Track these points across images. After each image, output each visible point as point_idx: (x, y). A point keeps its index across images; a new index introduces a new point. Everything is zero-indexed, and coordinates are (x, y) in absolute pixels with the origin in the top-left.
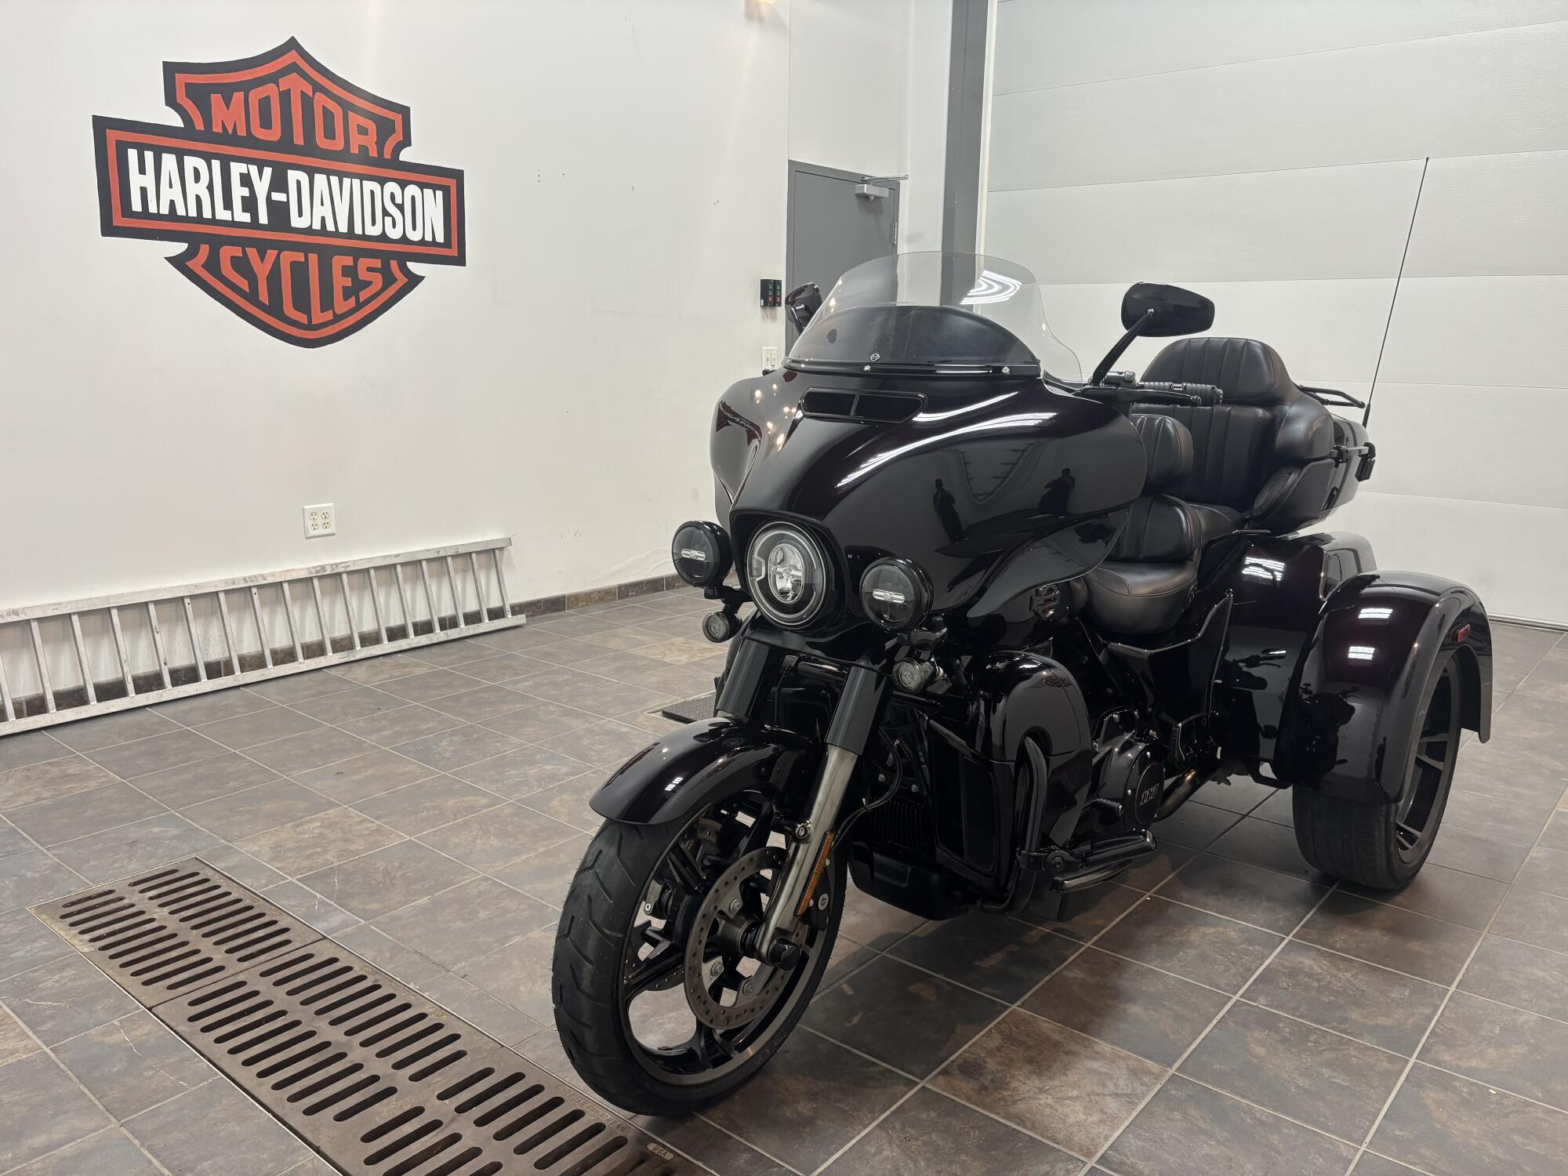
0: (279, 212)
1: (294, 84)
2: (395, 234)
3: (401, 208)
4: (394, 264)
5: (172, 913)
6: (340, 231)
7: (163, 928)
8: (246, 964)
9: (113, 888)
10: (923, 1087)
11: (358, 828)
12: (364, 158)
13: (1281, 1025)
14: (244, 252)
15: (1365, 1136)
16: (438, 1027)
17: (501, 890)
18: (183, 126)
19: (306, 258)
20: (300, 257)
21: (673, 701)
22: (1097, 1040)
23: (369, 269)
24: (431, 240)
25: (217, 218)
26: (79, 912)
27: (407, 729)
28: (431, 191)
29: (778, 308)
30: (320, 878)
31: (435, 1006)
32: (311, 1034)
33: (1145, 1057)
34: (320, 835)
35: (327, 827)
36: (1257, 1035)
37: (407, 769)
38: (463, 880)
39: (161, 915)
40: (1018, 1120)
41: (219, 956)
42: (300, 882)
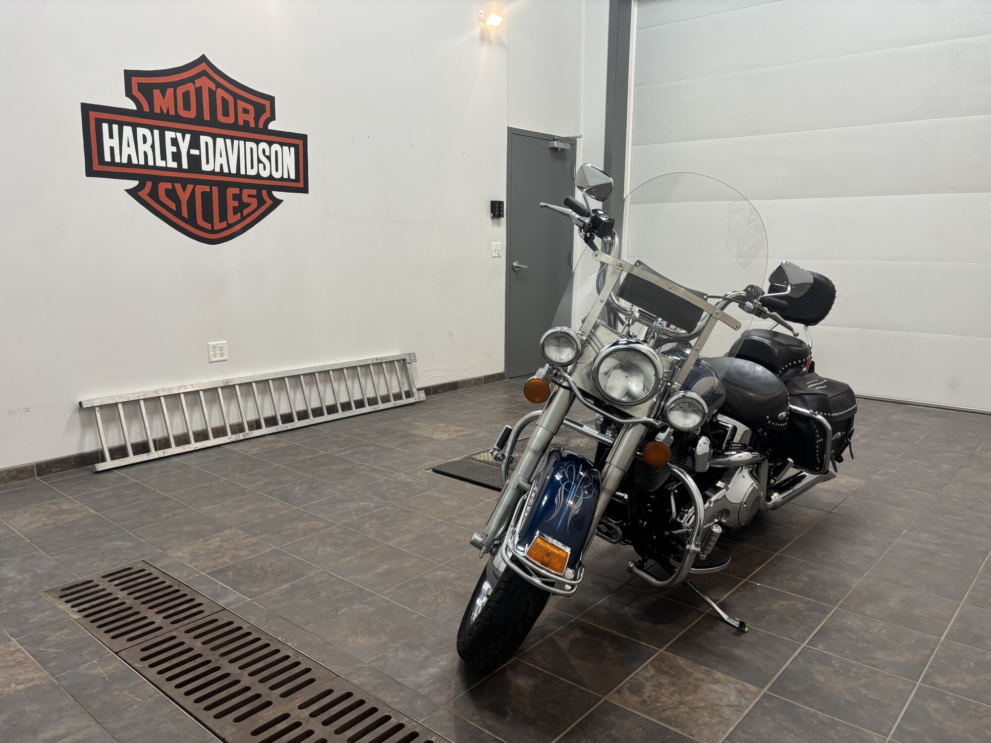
0: (195, 161)
1: (205, 83)
2: (265, 174)
3: (269, 158)
4: (264, 192)
5: (129, 594)
6: (232, 172)
7: (124, 603)
8: (177, 625)
9: (92, 579)
10: (606, 701)
11: (244, 541)
12: (246, 127)
13: (833, 662)
14: (173, 186)
15: (890, 731)
16: (297, 664)
17: (334, 579)
18: (136, 109)
19: (211, 189)
20: (207, 189)
21: (439, 463)
22: (715, 672)
23: (249, 196)
24: (287, 178)
25: (157, 165)
26: (71, 594)
27: (273, 481)
28: (287, 147)
29: (502, 218)
30: (220, 572)
31: (295, 651)
32: (217, 669)
33: (747, 682)
34: (220, 546)
35: (224, 541)
36: (817, 668)
37: (274, 505)
38: (311, 573)
39: (122, 595)
40: (667, 722)
41: (159, 620)
42: (208, 575)
